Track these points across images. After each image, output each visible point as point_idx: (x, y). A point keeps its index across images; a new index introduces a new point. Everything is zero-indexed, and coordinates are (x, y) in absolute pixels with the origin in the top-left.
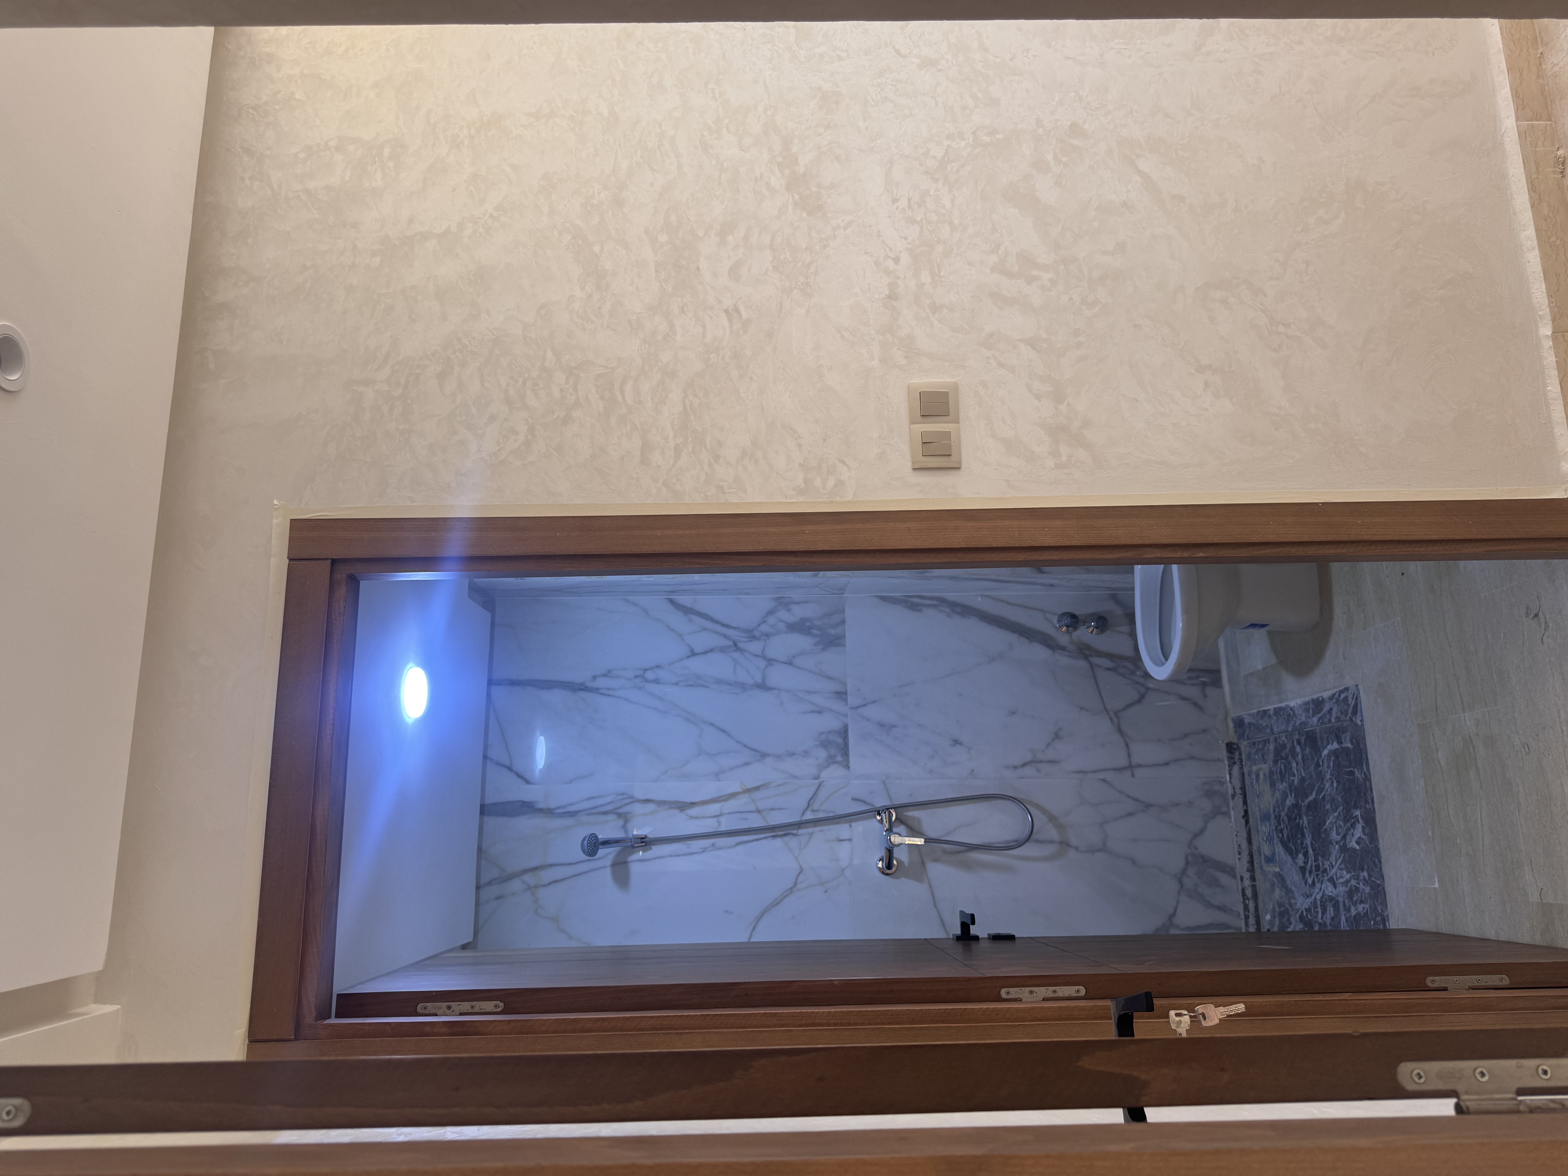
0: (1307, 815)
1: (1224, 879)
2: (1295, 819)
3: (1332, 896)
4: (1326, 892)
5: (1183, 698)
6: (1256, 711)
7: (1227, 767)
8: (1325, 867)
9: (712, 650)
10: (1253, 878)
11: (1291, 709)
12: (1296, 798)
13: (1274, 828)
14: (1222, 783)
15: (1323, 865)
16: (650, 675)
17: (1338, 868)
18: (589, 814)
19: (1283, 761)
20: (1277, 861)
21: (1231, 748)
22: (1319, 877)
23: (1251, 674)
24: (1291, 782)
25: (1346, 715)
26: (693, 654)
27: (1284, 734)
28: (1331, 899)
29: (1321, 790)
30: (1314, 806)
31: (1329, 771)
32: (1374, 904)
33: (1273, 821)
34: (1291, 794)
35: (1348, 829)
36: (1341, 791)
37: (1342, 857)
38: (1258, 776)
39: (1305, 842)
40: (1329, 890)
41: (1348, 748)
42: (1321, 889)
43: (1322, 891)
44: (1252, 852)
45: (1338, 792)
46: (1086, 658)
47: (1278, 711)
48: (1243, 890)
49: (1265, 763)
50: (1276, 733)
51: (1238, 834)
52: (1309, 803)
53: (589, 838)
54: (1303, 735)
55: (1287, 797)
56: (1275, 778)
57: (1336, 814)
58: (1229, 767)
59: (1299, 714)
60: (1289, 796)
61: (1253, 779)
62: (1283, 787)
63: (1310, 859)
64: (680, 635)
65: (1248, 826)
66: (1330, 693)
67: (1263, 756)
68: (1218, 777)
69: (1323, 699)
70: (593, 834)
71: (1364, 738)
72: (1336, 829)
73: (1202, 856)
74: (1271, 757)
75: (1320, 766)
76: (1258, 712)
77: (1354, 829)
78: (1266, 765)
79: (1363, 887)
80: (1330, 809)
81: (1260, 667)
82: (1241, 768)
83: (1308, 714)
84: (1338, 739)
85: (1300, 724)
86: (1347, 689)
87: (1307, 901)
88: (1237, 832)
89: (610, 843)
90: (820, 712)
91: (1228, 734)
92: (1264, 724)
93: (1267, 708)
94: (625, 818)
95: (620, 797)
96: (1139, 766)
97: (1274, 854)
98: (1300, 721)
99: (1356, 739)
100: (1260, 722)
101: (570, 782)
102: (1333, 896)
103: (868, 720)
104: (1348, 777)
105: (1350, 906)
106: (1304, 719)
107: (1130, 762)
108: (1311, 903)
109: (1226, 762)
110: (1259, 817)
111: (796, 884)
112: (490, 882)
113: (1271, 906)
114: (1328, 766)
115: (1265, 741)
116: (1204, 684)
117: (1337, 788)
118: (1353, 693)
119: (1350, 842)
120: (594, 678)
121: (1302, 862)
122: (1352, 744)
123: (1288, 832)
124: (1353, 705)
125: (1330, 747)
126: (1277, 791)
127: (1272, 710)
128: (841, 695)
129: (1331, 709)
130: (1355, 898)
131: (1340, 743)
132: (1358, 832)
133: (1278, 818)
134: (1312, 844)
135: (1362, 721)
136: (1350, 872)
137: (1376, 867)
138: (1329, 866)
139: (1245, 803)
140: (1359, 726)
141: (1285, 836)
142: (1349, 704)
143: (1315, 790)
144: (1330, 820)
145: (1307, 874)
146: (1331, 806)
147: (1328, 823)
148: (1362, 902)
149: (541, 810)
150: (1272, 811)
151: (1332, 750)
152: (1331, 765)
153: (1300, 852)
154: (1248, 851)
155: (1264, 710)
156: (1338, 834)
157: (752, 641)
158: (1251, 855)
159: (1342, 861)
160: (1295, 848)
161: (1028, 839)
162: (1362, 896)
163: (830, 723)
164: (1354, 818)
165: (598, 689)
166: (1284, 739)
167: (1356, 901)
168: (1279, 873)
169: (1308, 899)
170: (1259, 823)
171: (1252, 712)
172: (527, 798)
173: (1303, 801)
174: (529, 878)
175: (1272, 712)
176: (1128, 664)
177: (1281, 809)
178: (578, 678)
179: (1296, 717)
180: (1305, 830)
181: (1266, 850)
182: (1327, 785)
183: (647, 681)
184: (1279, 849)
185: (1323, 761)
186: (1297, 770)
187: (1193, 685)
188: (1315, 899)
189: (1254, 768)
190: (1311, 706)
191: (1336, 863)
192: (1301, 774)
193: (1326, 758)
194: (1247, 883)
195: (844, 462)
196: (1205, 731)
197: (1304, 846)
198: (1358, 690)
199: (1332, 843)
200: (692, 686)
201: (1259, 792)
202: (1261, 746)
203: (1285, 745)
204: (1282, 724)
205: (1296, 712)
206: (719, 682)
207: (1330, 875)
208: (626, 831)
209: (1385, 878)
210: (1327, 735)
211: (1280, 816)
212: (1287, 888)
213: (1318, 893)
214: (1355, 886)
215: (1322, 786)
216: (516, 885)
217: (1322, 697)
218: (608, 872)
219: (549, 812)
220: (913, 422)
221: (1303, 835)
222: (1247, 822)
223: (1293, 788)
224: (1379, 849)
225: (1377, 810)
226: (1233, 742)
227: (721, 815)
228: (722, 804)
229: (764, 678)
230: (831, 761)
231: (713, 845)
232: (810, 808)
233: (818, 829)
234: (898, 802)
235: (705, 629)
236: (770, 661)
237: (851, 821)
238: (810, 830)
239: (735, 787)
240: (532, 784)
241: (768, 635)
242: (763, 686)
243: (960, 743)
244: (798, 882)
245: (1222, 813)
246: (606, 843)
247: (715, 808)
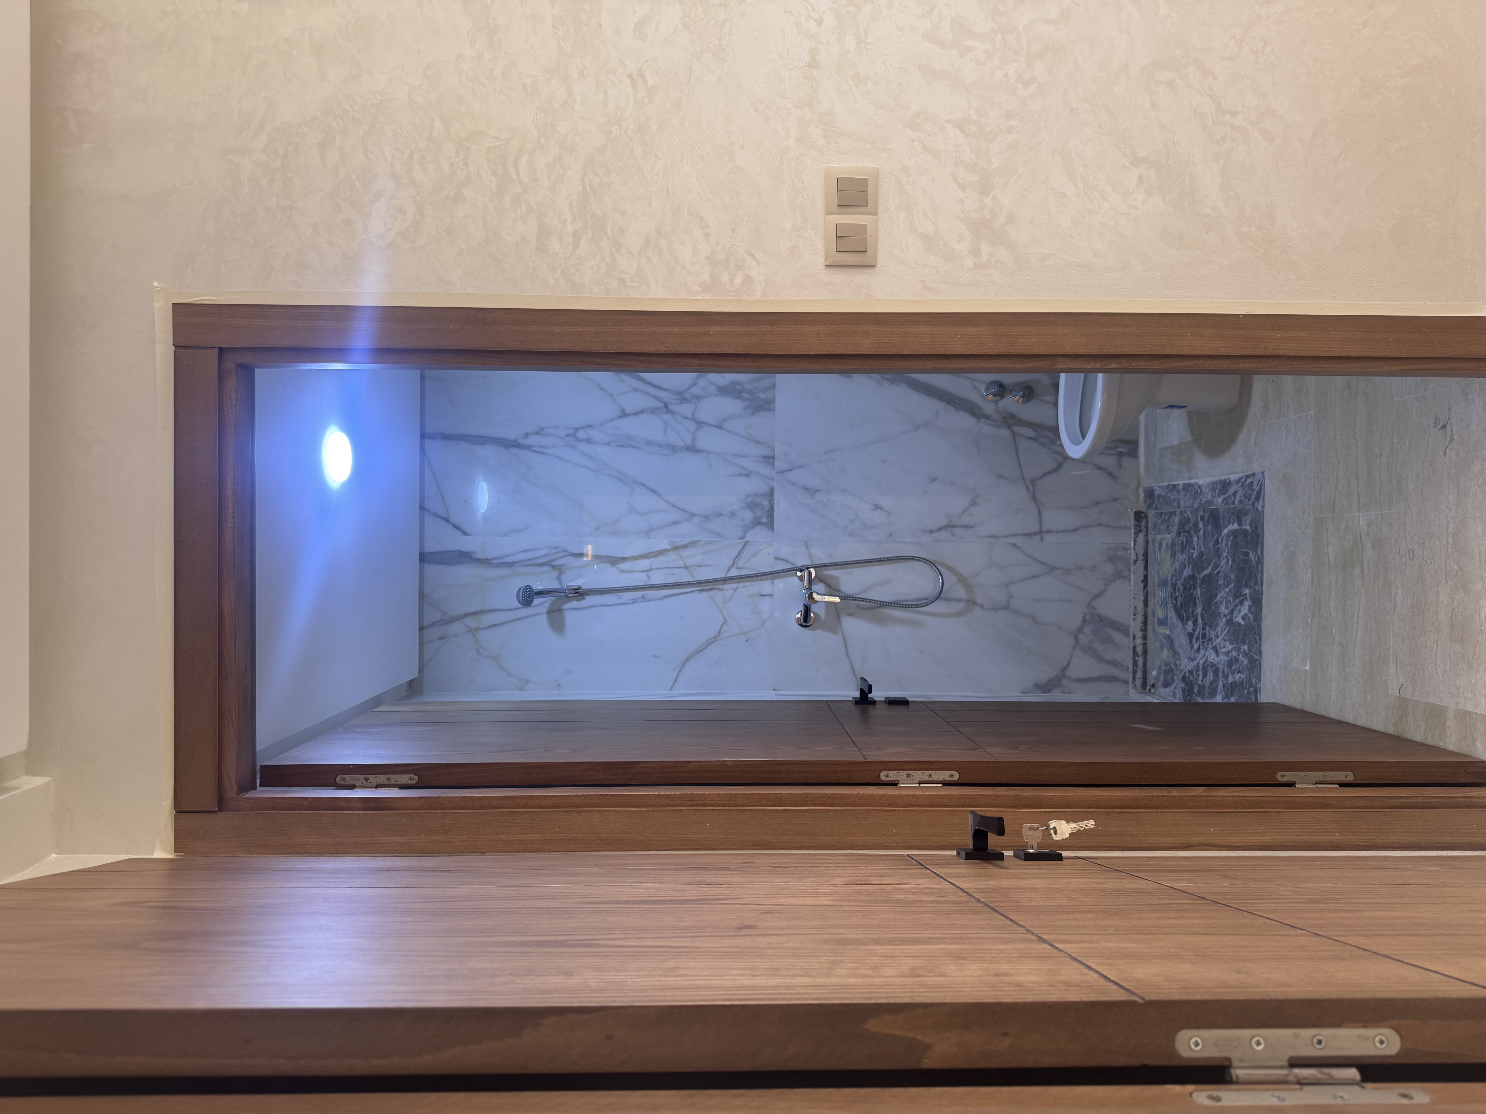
0: (1200, 587)
1: (1118, 637)
2: (1190, 589)
3: (1213, 663)
4: (1209, 659)
5: (1099, 468)
6: (1166, 484)
7: (1133, 534)
8: (1211, 636)
9: (642, 412)
10: (1145, 637)
11: (1199, 487)
12: (1193, 569)
13: (1169, 595)
14: (1126, 549)
15: (1210, 634)
16: (581, 434)
17: (1222, 639)
18: (525, 566)
19: (1186, 534)
20: (1169, 624)
21: (1139, 516)
22: (1204, 644)
23: (1166, 448)
24: (1190, 554)
25: (1249, 500)
26: (624, 414)
27: (1190, 509)
28: (1213, 665)
29: (1216, 566)
30: (1208, 580)
31: (1227, 549)
32: (1250, 676)
33: (1170, 588)
34: (1189, 566)
35: (1236, 605)
36: (1235, 569)
37: (1227, 629)
38: (1160, 545)
39: (1196, 612)
40: (1212, 657)
41: (1247, 530)
42: (1204, 655)
43: (1205, 658)
44: (1147, 613)
45: (1232, 570)
46: (1009, 427)
47: (1187, 487)
48: (1134, 648)
49: (1169, 534)
50: (1182, 507)
51: (1136, 597)
52: (1204, 577)
53: (524, 589)
54: (1207, 512)
55: (1185, 568)
56: (1176, 548)
57: (1227, 590)
58: (1135, 534)
59: (1206, 493)
60: (1187, 567)
61: (1156, 547)
62: (1183, 558)
63: (1198, 627)
64: (611, 395)
65: (1146, 589)
66: (1237, 476)
67: (1168, 527)
68: (1123, 544)
69: (1230, 481)
70: (528, 586)
71: (1263, 524)
72: (1226, 603)
73: (1099, 616)
74: (1175, 529)
75: (1219, 544)
76: (1169, 485)
77: (1242, 606)
78: (1169, 536)
79: (1243, 659)
80: (1223, 585)
81: (1175, 442)
82: (1146, 536)
83: (1214, 494)
84: (1238, 521)
85: (1206, 502)
86: (1253, 475)
87: (1191, 664)
88: (1135, 595)
89: (544, 593)
90: (747, 475)
91: (1138, 503)
92: (1172, 498)
93: (1177, 483)
94: (560, 570)
95: (555, 550)
96: (1049, 531)
97: (1166, 618)
98: (1206, 500)
99: (1255, 524)
100: (1169, 495)
101: (506, 535)
102: (1215, 663)
103: (794, 484)
104: (1243, 557)
105: (1228, 674)
106: (1209, 497)
107: (1041, 528)
108: (1194, 666)
109: (1133, 530)
110: (1157, 583)
111: (719, 633)
112: (433, 624)
113: (1158, 663)
114: (1227, 545)
115: (1172, 512)
116: (1121, 454)
117: (1231, 566)
118: (1258, 479)
119: (1237, 617)
120: (527, 435)
121: (1191, 628)
122: (1251, 527)
123: (1181, 600)
124: (1257, 491)
125: (1230, 527)
126: (1176, 561)
127: (1182, 485)
128: (769, 459)
129: (1236, 492)
130: (1233, 668)
131: (1240, 524)
132: (1245, 609)
133: (1174, 586)
134: (1202, 614)
135: (1263, 507)
136: (1233, 644)
137: (1256, 643)
138: (1215, 636)
139: (1146, 568)
140: (1259, 511)
141: (1179, 604)
142: (1253, 489)
143: (1211, 566)
144: (1221, 595)
145: (1194, 641)
146: (1224, 582)
147: (1219, 596)
148: (1239, 672)
149: (479, 560)
150: (1169, 579)
151: (1232, 530)
152: (1229, 544)
153: (1190, 620)
154: (1143, 613)
155: (1174, 485)
156: (1226, 608)
157: (682, 403)
158: (1146, 616)
159: (1227, 633)
160: (1186, 616)
161: (938, 597)
162: (1240, 666)
163: (755, 486)
164: (1243, 596)
165: (530, 446)
166: (1189, 513)
167: (1234, 671)
168: (1169, 636)
169: (1192, 662)
170: (1156, 588)
171: (1163, 484)
172: (466, 548)
173: (1199, 574)
174: (470, 622)
175: (1181, 487)
176: (1049, 434)
177: (1178, 578)
178: (510, 434)
179: (1203, 496)
180: (1197, 601)
181: (1160, 614)
182: (1223, 562)
183: (578, 440)
184: (1172, 614)
185: (1222, 539)
186: (1197, 544)
187: (1110, 455)
188: (1198, 663)
189: (1159, 537)
190: (1218, 486)
191: (1221, 634)
192: (1200, 548)
193: (1225, 537)
194: (1139, 641)
195: (753, 256)
196: (1116, 499)
197: (1195, 614)
198: (1264, 477)
199: (1220, 616)
200: (622, 446)
201: (1160, 560)
202: (1167, 517)
203: (1189, 519)
204: (1189, 500)
205: (1204, 490)
206: (650, 443)
207: (1214, 644)
208: (560, 582)
209: (1262, 655)
210: (1229, 515)
211: (1176, 584)
212: (1174, 650)
213: (1201, 659)
214: (1236, 658)
215: (1218, 563)
216: (458, 627)
217: (1229, 479)
218: (544, 617)
219: (486, 562)
220: (828, 213)
221: (1195, 604)
222: (1146, 586)
223: (1191, 560)
224: (1261, 628)
225: (1264, 592)
226: (1142, 511)
227: (651, 570)
228: (651, 560)
229: (694, 440)
230: (757, 522)
231: (643, 597)
232: (735, 566)
233: (741, 585)
234: (818, 562)
235: (636, 390)
236: (700, 424)
237: (773, 578)
238: (734, 586)
239: (664, 545)
240: (469, 535)
241: (698, 398)
242: (692, 449)
243: (881, 508)
244: (721, 632)
245: (1123, 577)
246: (540, 593)
247: (645, 563)
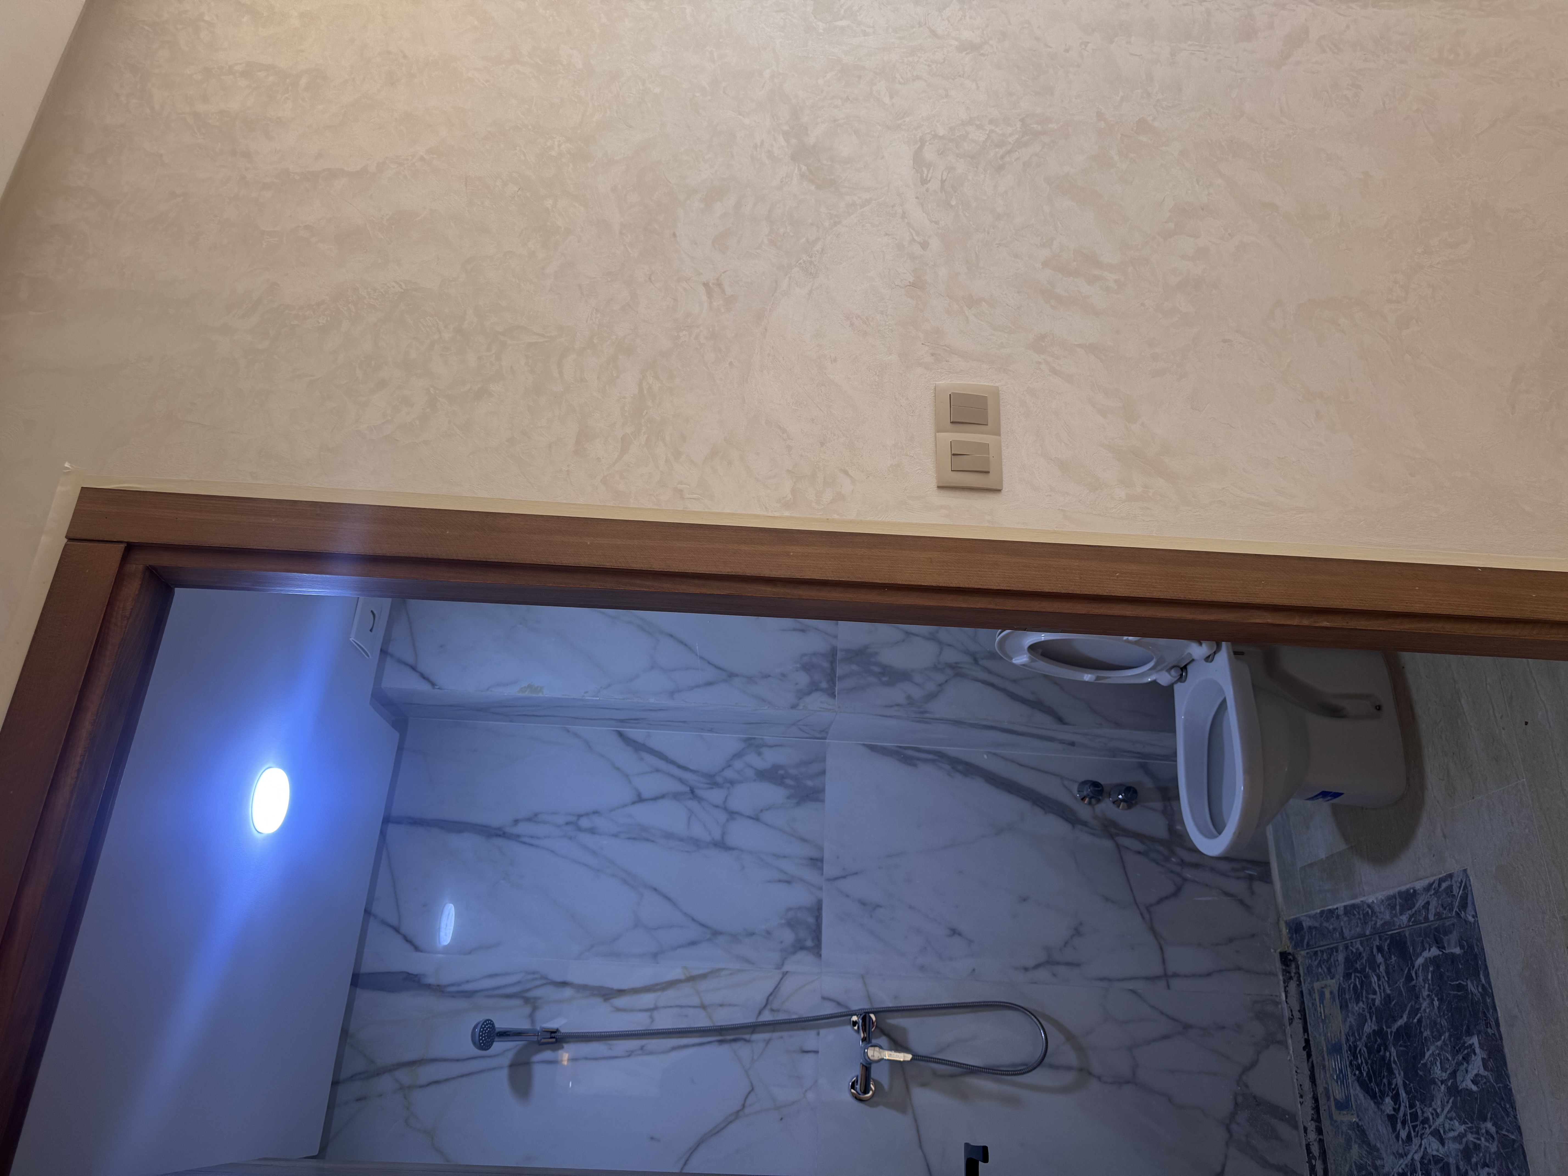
0: (1394, 1045)
1: (1284, 1130)
2: (1379, 1051)
3: (1438, 1156)
4: (1429, 1150)
5: (1227, 894)
6: (1318, 911)
7: (1282, 983)
8: (1425, 1115)
9: (663, 797)
10: (1319, 1131)
11: (1369, 906)
12: (1379, 1021)
13: (1348, 1063)
14: (1277, 1003)
15: (1423, 1112)
16: (584, 823)
17: (1446, 1117)
18: (489, 997)
19: (1358, 975)
20: (1354, 1107)
21: (1286, 958)
22: (1417, 1129)
23: (1311, 865)
24: (1370, 1001)
25: (1451, 910)
26: (640, 799)
27: (1360, 939)
28: (1437, 1160)
29: (1415, 1011)
30: (1406, 1034)
31: (1427, 985)
32: (1508, 1167)
33: (1346, 1054)
34: (1371, 1018)
35: (1459, 1064)
36: (1446, 1012)
37: (1451, 1101)
38: (1322, 995)
39: (1394, 1082)
40: (1434, 1147)
41: (1453, 954)
42: (1420, 1146)
43: (1422, 1150)
44: (1317, 1095)
45: (1442, 1014)
46: (1112, 837)
47: (1349, 910)
48: (1308, 1146)
49: (1332, 979)
50: (1348, 938)
51: (1298, 1071)
52: (1397, 1029)
53: (483, 1024)
54: (1386, 939)
55: (1366, 1020)
56: (1347, 996)
57: (1439, 1043)
58: (1284, 982)
59: (1380, 913)
60: (1369, 1021)
61: (1315, 1000)
62: (1359, 1008)
63: (1403, 1105)
64: (627, 776)
65: (1310, 1060)
66: (1426, 882)
67: (1329, 969)
68: (1271, 995)
69: (1415, 891)
70: (489, 1020)
71: (1480, 940)
72: (1441, 1063)
73: (1255, 1097)
74: (1341, 969)
75: (1414, 980)
76: (1322, 912)
77: (1468, 1063)
78: (1334, 981)
79: (1487, 1144)
80: (1431, 1037)
81: (1322, 855)
82: (1299, 985)
83: (1394, 912)
84: (1437, 943)
85: (1383, 925)
86: (1451, 876)
87: (1400, 1163)
88: (1297, 1067)
89: (509, 1035)
90: (788, 882)
91: (1281, 942)
92: (1331, 927)
93: (1335, 907)
94: (533, 1004)
95: (531, 976)
96: (1175, 975)
97: (1348, 1098)
98: (1382, 922)
99: (1466, 941)
100: (1325, 924)
101: (470, 953)
102: (1441, 1156)
103: (847, 896)
104: (1455, 993)
105: (1466, 1170)
106: (1387, 917)
107: (1165, 969)
108: (1407, 1165)
109: (1281, 977)
110: (1325, 1049)
111: (744, 1106)
112: (352, 1077)
113: (1347, 1169)
114: (1425, 980)
115: (1332, 949)
116: (1251, 878)
117: (1439, 1008)
118: (1460, 880)
119: (1463, 1081)
120: (516, 822)
121: (1391, 1108)
122: (1462, 947)
123: (1368, 1068)
124: (1461, 896)
125: (1426, 954)
126: (1350, 1015)
127: (1342, 909)
128: (816, 862)
129: (1428, 903)
130: (1474, 1160)
131: (1441, 947)
132: (1476, 1066)
133: (1353, 1050)
134: (1405, 1084)
135: (1475, 916)
136: (1465, 1123)
137: (1508, 1115)
138: (1432, 1114)
139: (1305, 1030)
140: (1471, 923)
141: (1365, 1074)
142: (1454, 895)
143: (1407, 1012)
144: (1430, 1052)
145: (1399, 1126)
146: (1432, 1032)
147: (1427, 1055)
148: (1485, 1165)
149: (429, 987)
150: (1344, 1041)
151: (1430, 958)
152: (1430, 977)
153: (1388, 1095)
154: (1312, 1094)
155: (1330, 910)
156: (1443, 1069)
157: (713, 788)
158: (1316, 1099)
159: (1452, 1107)
160: (1380, 1091)
161: (1040, 1063)
162: (1485, 1156)
163: (800, 896)
164: (1467, 1048)
165: (518, 836)
166: (1358, 945)
167: (1476, 1164)
168: (1358, 1124)
169: (1402, 1160)
170: (1326, 1056)
171: (1313, 912)
172: (414, 969)
173: (1389, 1027)
174: (404, 1076)
175: (1341, 912)
176: (1161, 848)
177: (1358, 1037)
178: (496, 820)
179: (1377, 917)
180: (1394, 1066)
181: (1338, 1093)
182: (1425, 1005)
183: (580, 829)
184: (1356, 1091)
185: (1416, 973)
186: (1379, 986)
187: (1238, 878)
188: (1413, 1159)
189: (1317, 985)
190: (1399, 900)
191: (1443, 1110)
192: (1384, 990)
193: (1421, 968)
194: (1313, 1136)
195: (846, 473)
196: (1253, 936)
197: (1393, 1087)
198: (1467, 876)
199: (1435, 1083)
200: (634, 839)
201: (1325, 1016)
202: (1325, 956)
203: (1360, 954)
204: (1357, 926)
205: (1377, 909)
206: (669, 836)
207: (1433, 1128)
208: (533, 1022)
209: (1523, 1131)
210: (1421, 939)
211: (1356, 1047)
212: (1369, 1145)
213: (1415, 1152)
214: (1475, 1144)
215: (1417, 1006)
216: (385, 1083)
217: (1413, 888)
218: (504, 1074)
219: (439, 990)
220: (939, 430)
221: (1391, 1071)
222: (1309, 1055)
223: (1373, 1009)
224: (1510, 1090)
225: (1504, 1036)
226: (1288, 952)
227: (656, 1008)
228: (659, 994)
229: (723, 834)
230: (799, 946)
231: (642, 1048)
232: (769, 1007)
233: (776, 1035)
234: (878, 1005)
235: (657, 770)
236: (733, 815)
237: (819, 1027)
238: (766, 1036)
239: (676, 973)
240: (422, 951)
241: (732, 783)
242: (721, 845)
243: (960, 934)
244: (747, 1104)
245: (1278, 1042)
246: (504, 1034)
247: (648, 999)
